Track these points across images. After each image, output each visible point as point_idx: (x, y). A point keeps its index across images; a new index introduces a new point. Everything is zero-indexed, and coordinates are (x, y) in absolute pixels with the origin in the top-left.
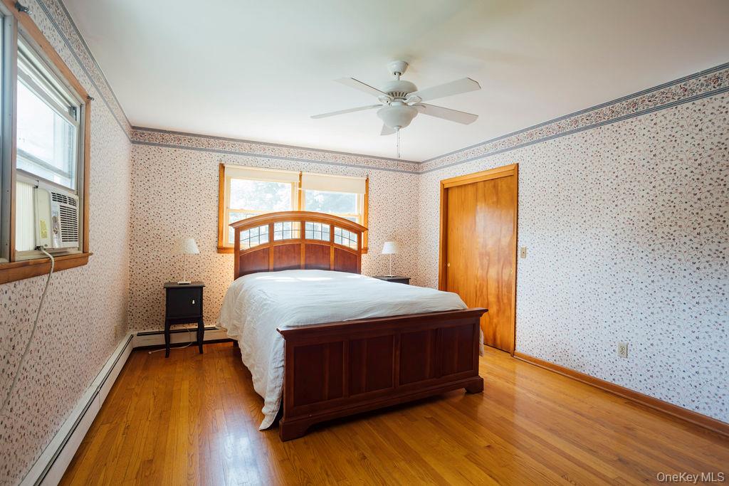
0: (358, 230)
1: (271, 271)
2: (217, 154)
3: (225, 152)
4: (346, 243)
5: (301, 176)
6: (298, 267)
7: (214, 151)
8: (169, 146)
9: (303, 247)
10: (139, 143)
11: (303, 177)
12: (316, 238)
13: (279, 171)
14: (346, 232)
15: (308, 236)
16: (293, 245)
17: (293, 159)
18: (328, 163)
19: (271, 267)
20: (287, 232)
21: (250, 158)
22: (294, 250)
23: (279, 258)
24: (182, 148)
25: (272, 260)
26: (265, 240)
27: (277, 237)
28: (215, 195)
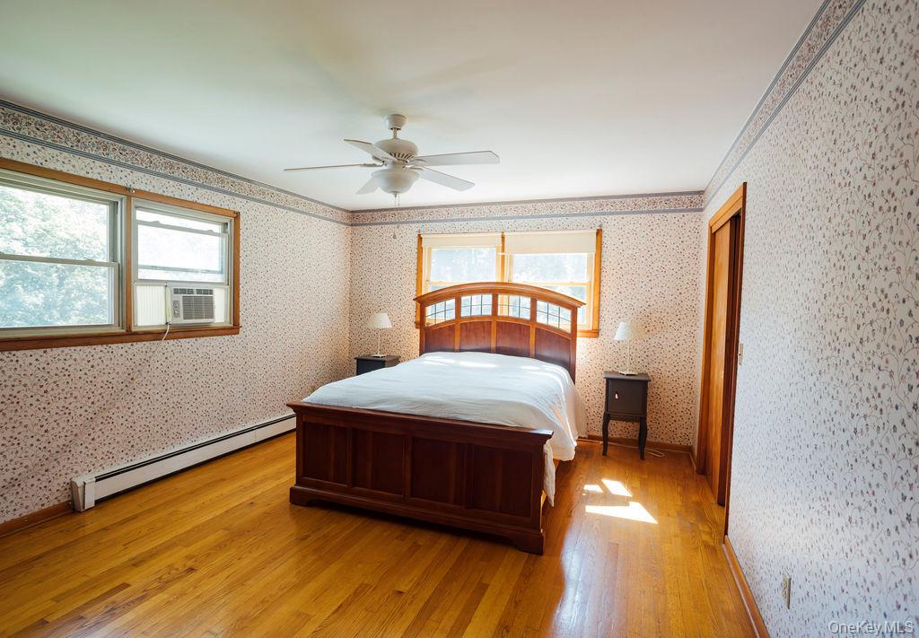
0: (573, 307)
1: (457, 351)
2: (416, 225)
3: (424, 222)
4: (553, 323)
5: (503, 238)
6: (488, 351)
7: (413, 222)
8: (376, 224)
9: (494, 326)
10: (356, 225)
11: (506, 239)
12: (511, 315)
13: (479, 235)
14: (553, 308)
15: (502, 312)
16: (482, 323)
17: (495, 219)
18: (540, 216)
19: (457, 348)
20: (477, 306)
21: (448, 224)
22: (484, 328)
23: (466, 337)
24: (386, 223)
25: (457, 339)
26: (451, 316)
27: (465, 313)
28: (414, 267)
